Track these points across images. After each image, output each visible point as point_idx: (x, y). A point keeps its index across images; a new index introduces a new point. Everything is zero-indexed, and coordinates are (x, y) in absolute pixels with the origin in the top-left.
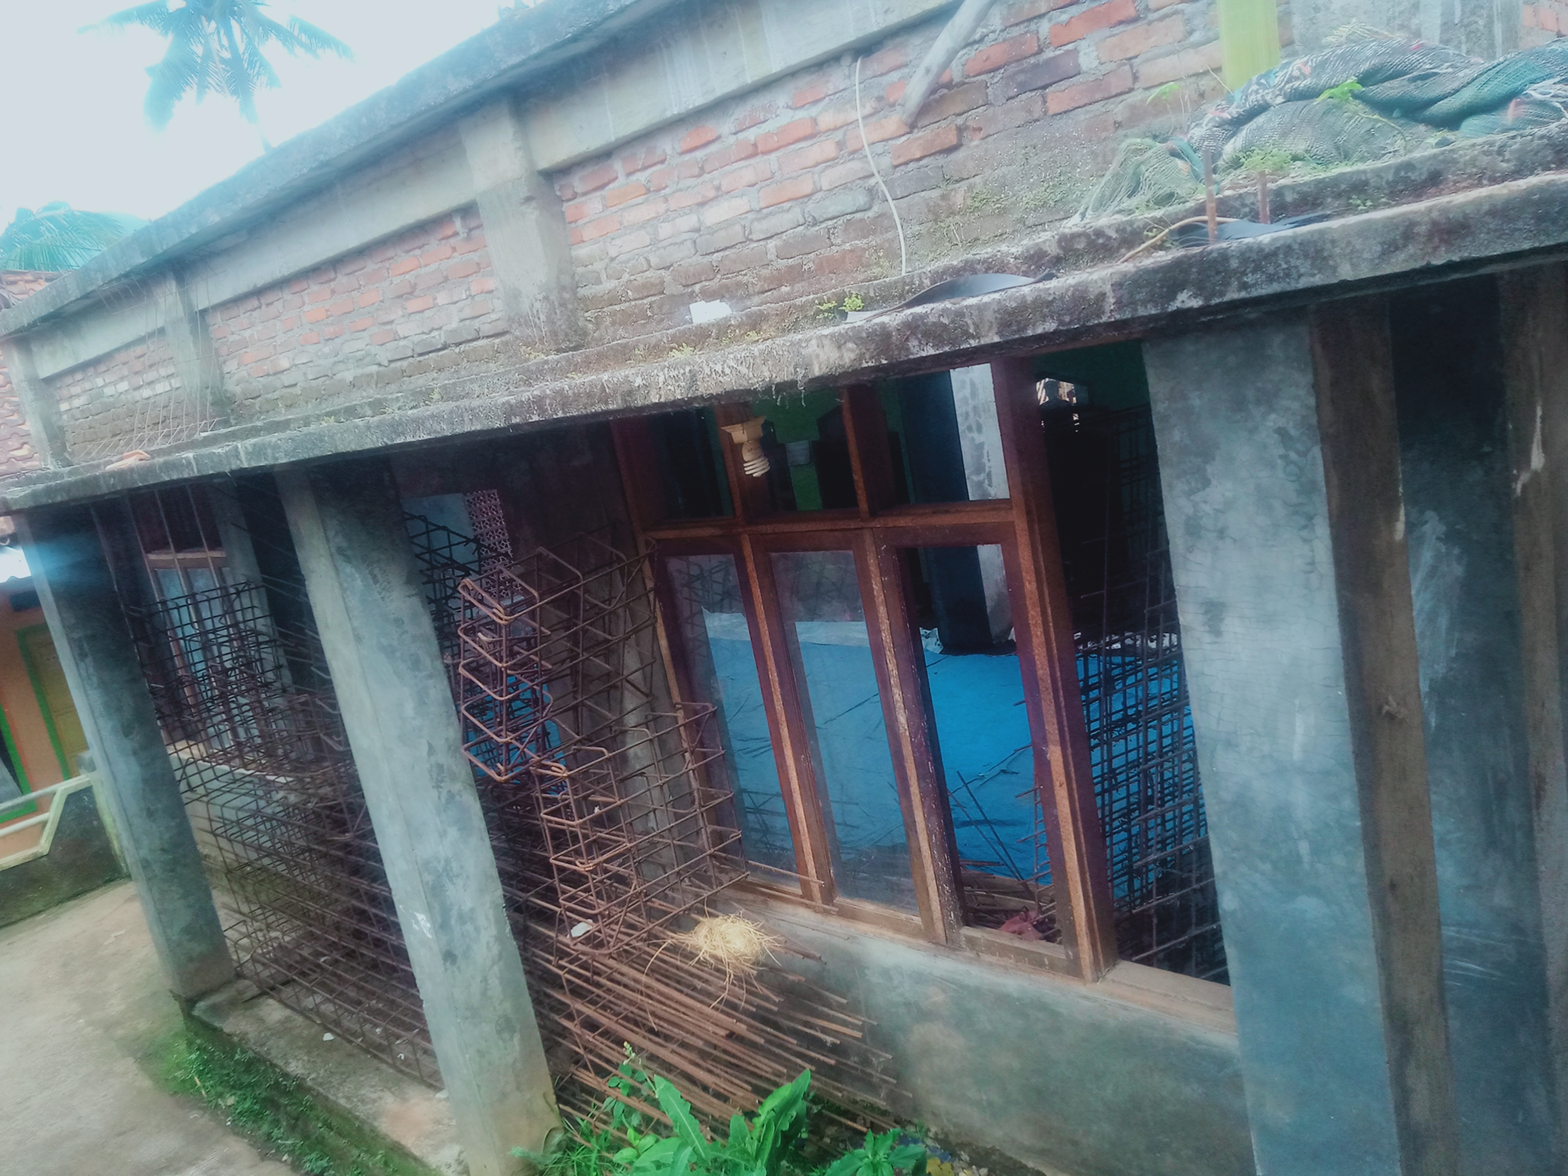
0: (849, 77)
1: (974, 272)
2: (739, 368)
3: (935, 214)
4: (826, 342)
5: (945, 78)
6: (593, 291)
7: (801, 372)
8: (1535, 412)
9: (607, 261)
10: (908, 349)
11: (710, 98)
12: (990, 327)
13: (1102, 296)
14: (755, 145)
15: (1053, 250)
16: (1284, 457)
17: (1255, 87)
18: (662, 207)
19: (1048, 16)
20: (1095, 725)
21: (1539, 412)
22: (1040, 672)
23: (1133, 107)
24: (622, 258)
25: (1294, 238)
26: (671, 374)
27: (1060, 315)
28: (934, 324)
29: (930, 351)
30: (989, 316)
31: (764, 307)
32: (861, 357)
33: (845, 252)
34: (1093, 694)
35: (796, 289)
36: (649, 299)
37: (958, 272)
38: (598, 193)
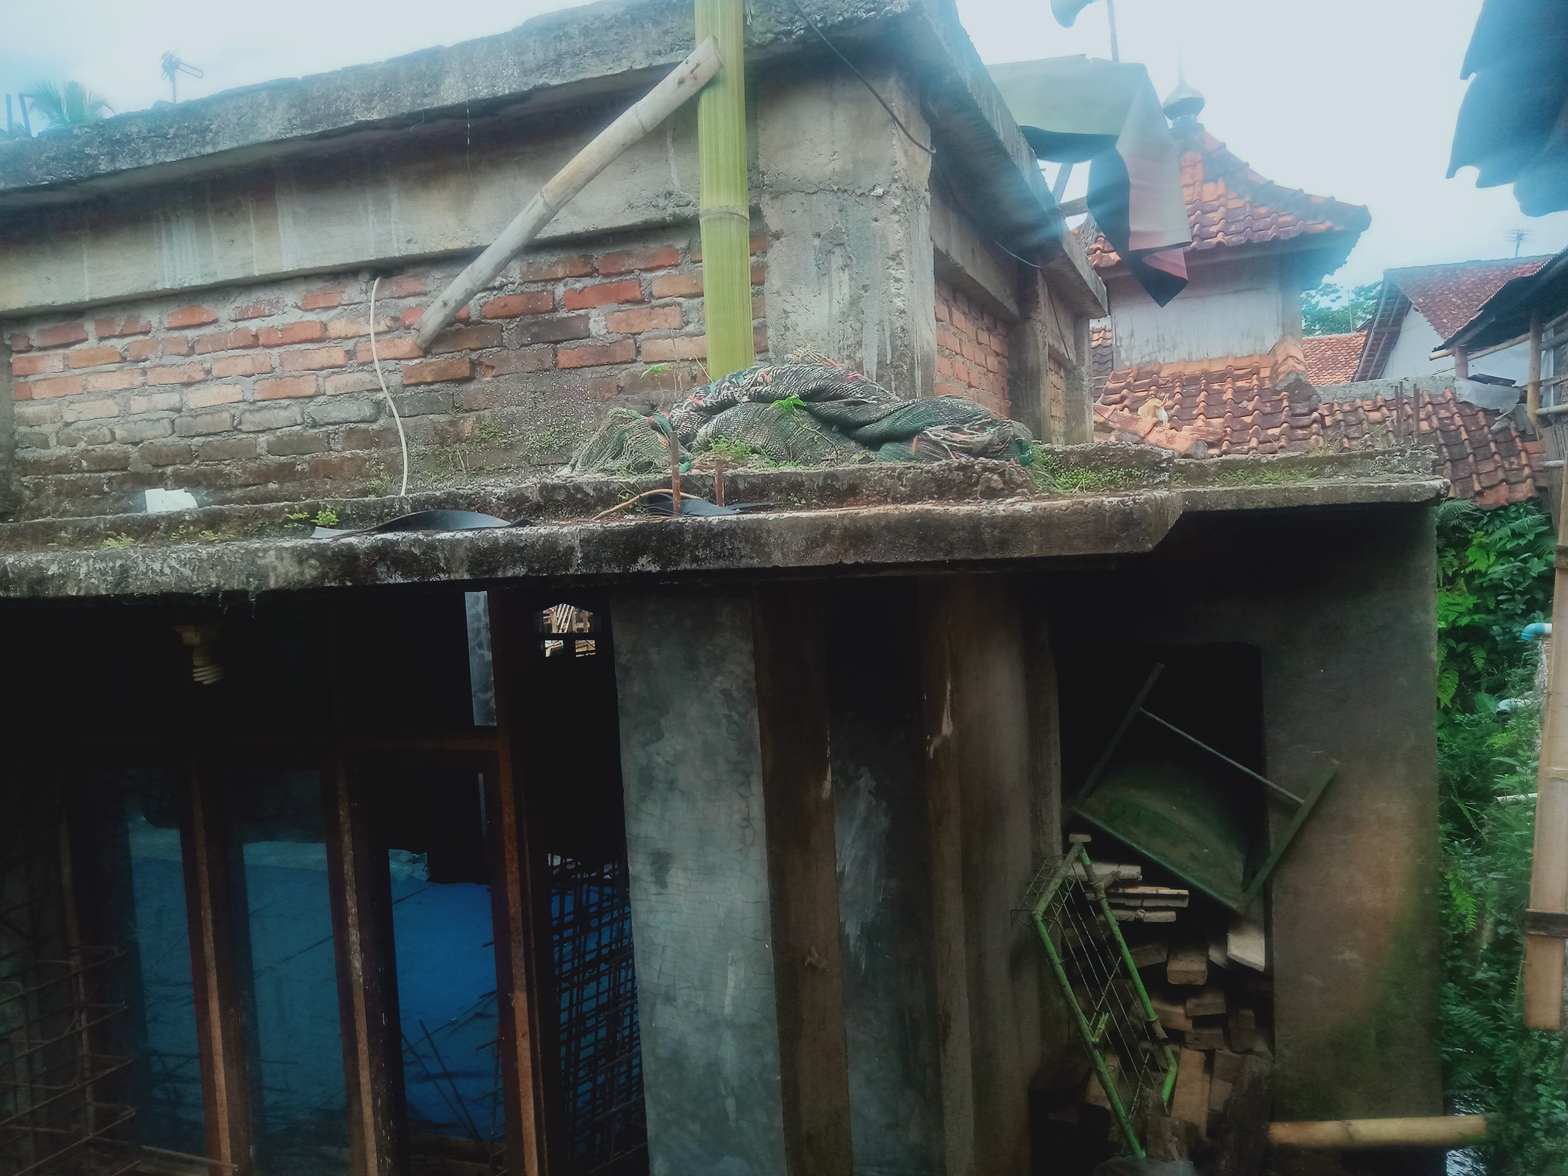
0: (366, 292)
1: (457, 507)
2: (182, 569)
3: (442, 438)
4: (286, 555)
5: (463, 313)
6: (35, 454)
7: (254, 583)
8: (946, 686)
9: (60, 424)
10: (376, 574)
11: (209, 281)
12: (462, 564)
13: (571, 549)
14: (256, 337)
15: (535, 497)
16: (728, 717)
17: (727, 384)
18: (139, 380)
19: (564, 281)
20: (567, 967)
21: (949, 687)
22: (512, 911)
23: (635, 376)
24: (80, 425)
25: (738, 522)
26: (97, 566)
27: (530, 562)
28: (404, 552)
29: (398, 579)
30: (461, 552)
31: (226, 507)
32: (324, 576)
33: (345, 459)
34: (567, 933)
35: (285, 488)
36: (109, 474)
37: (439, 503)
38: (61, 351)
